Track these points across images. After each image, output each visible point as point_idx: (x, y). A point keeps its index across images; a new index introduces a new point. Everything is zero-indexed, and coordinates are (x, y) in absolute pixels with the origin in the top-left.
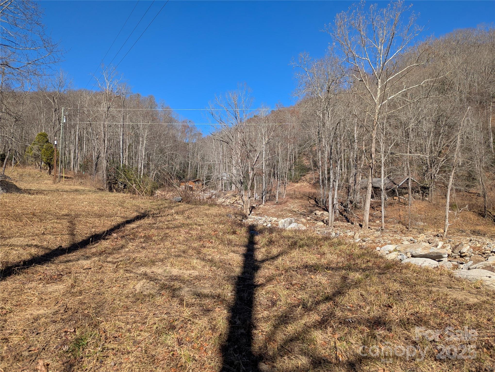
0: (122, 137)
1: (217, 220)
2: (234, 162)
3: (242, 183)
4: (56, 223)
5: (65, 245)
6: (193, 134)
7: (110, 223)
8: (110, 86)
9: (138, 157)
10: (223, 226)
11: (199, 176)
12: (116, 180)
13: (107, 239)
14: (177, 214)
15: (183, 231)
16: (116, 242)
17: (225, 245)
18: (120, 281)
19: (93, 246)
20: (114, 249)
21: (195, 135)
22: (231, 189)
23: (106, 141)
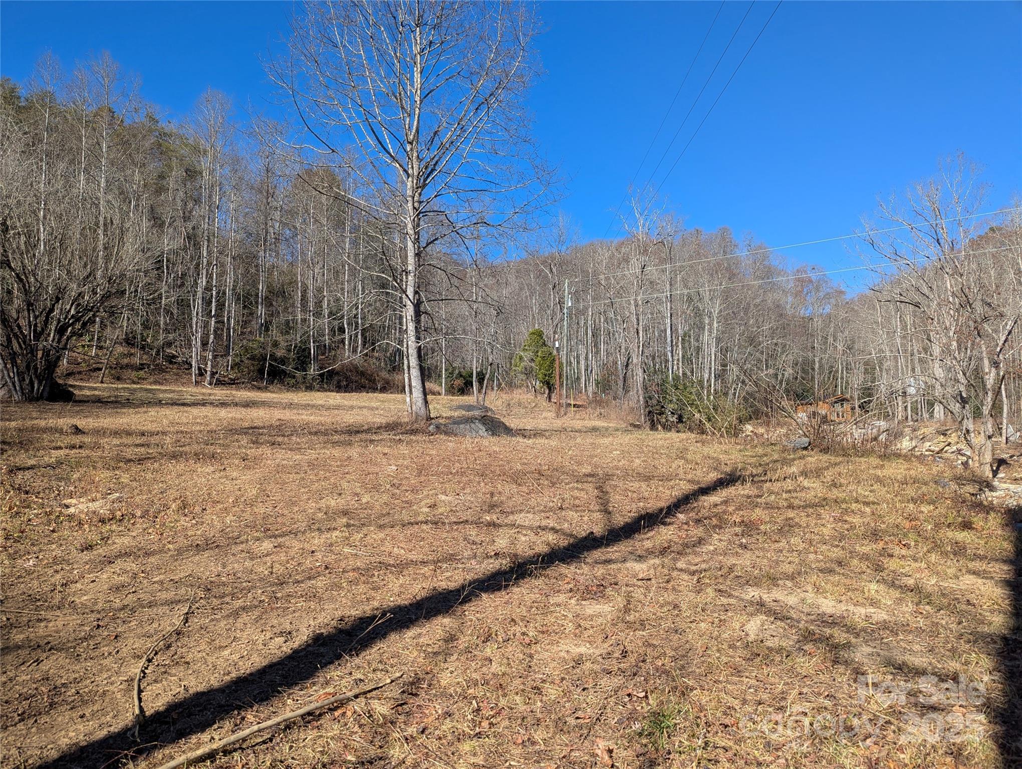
0: (669, 321)
1: (910, 491)
2: (936, 350)
3: (964, 401)
4: (577, 488)
5: (598, 530)
6: (821, 294)
7: (668, 492)
8: (644, 225)
9: (703, 358)
10: (932, 507)
11: (842, 389)
12: (663, 407)
13: (670, 524)
14: (806, 475)
15: (826, 514)
16: (687, 530)
17: (945, 554)
18: (713, 611)
19: (646, 536)
20: (686, 546)
21: (828, 296)
22: (932, 416)
23: (641, 332)
